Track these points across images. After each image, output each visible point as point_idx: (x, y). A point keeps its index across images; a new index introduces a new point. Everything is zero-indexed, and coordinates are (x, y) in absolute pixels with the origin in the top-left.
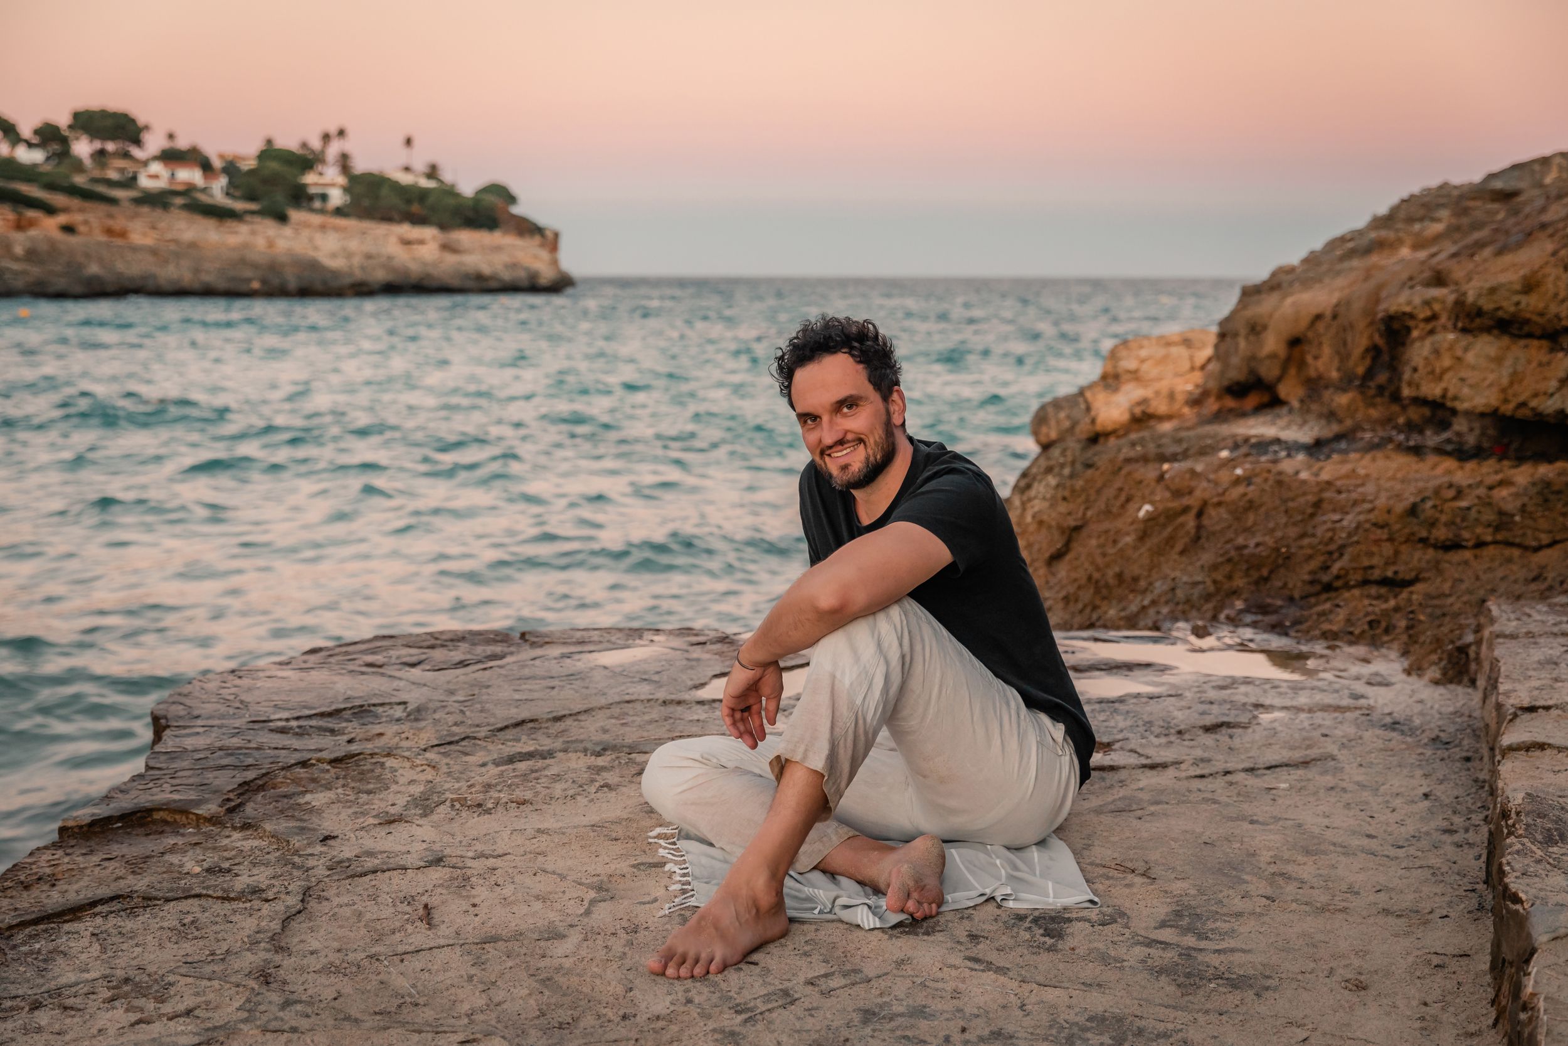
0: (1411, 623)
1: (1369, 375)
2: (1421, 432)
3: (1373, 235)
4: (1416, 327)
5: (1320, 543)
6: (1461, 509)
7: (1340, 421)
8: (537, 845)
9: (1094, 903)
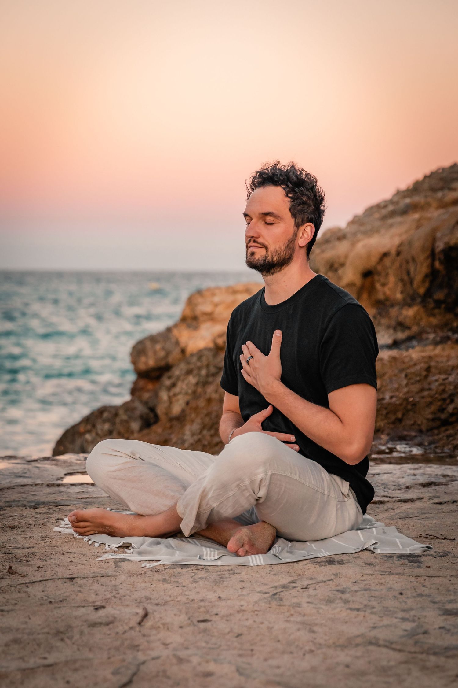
5: (436, 393)
7: (409, 328)
8: (48, 543)
9: (430, 548)
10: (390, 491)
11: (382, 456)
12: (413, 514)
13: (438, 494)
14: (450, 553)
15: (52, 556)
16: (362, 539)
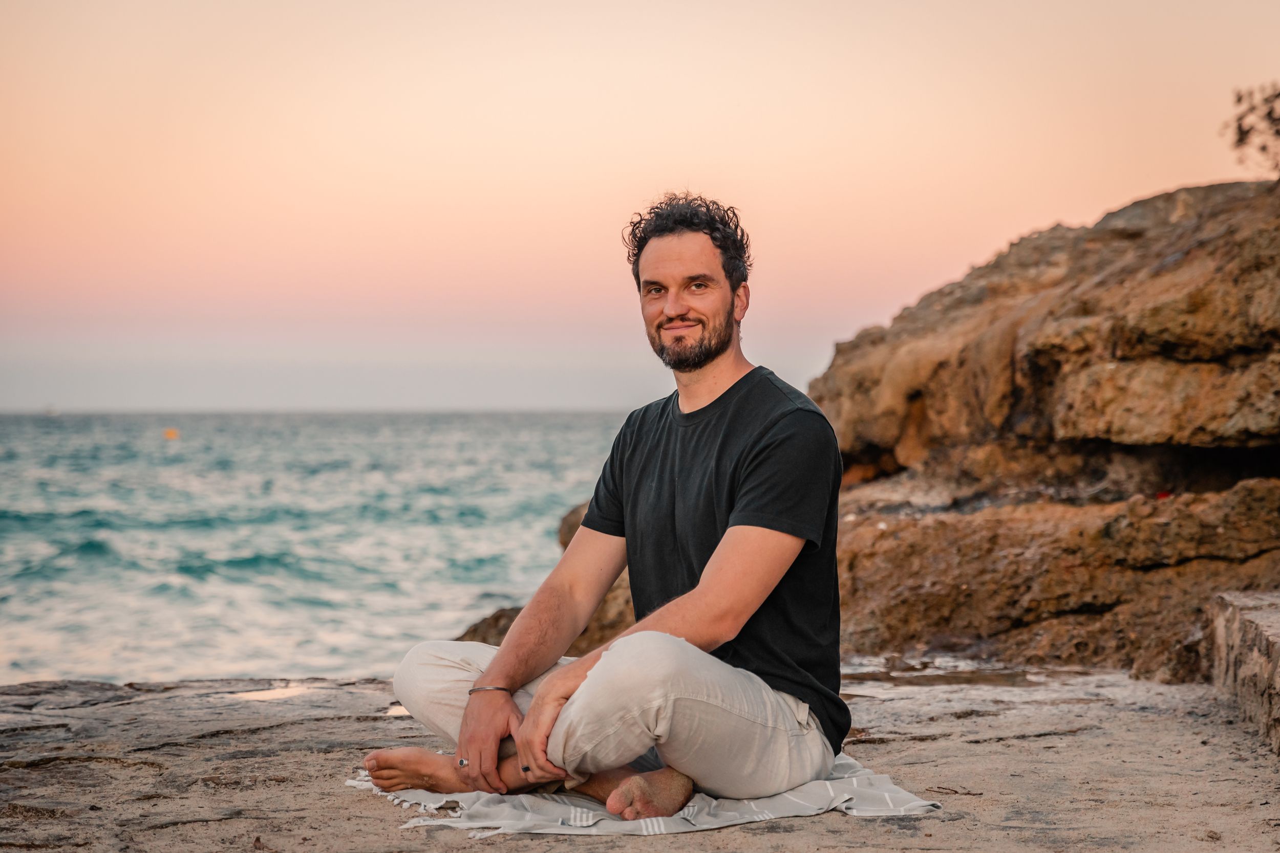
0: (1121, 643)
1: (1008, 425)
2: (1073, 484)
3: (983, 283)
4: (1067, 361)
5: (1004, 577)
6: (1159, 525)
7: (977, 480)
8: (330, 803)
9: (938, 807)
10: (903, 725)
11: (907, 675)
12: (927, 757)
13: (977, 729)
14: (968, 814)
15: (331, 823)
16: (832, 794)
